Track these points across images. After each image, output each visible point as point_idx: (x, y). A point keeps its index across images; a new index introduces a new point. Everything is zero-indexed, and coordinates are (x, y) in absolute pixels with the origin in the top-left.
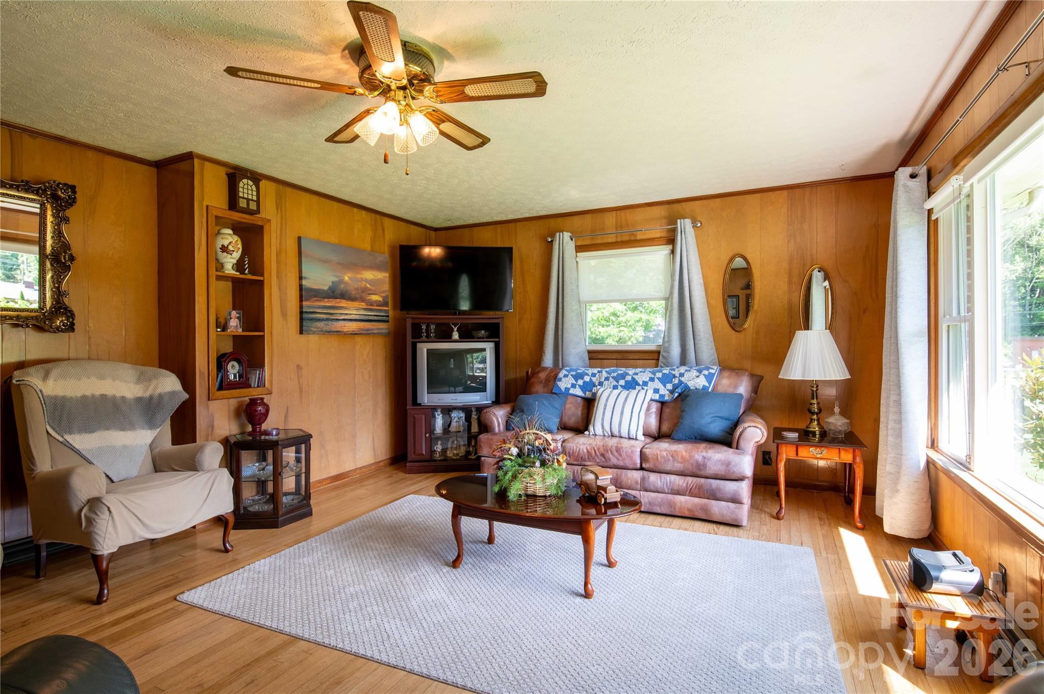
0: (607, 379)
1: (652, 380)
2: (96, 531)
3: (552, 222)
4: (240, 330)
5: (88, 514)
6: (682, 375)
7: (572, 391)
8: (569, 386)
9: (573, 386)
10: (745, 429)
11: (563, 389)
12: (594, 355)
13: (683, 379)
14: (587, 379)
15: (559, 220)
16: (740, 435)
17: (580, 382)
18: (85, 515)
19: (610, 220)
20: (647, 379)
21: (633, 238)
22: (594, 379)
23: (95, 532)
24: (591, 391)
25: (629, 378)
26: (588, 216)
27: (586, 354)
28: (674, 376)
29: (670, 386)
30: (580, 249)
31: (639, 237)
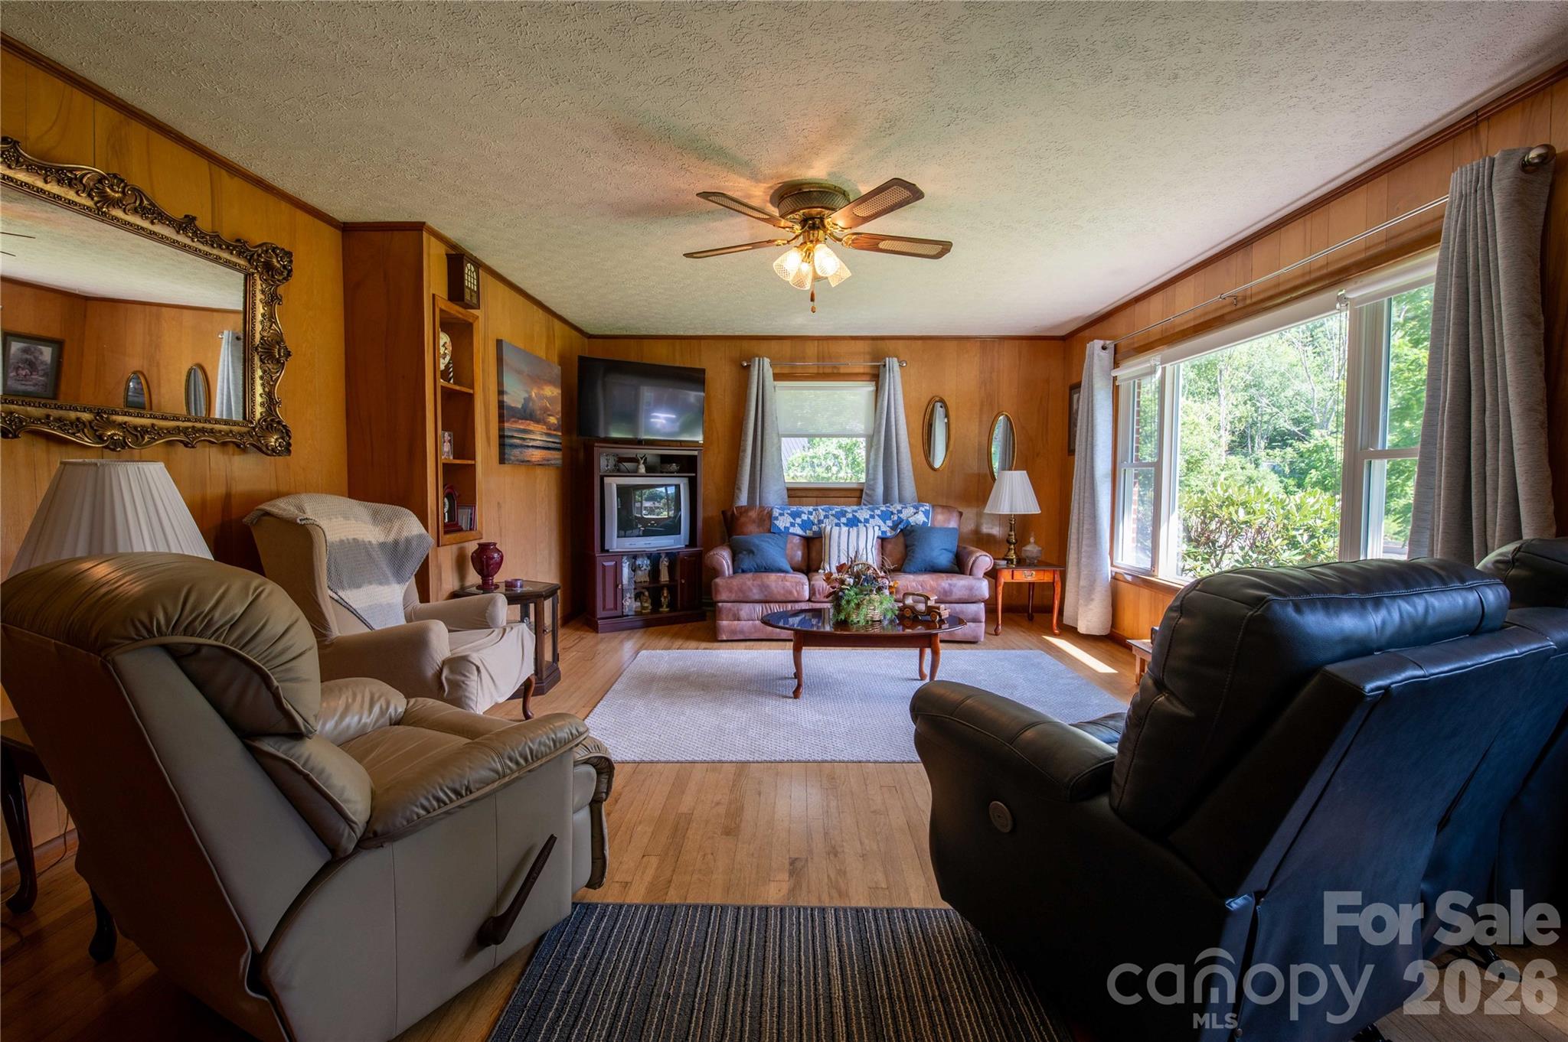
0: (826, 517)
1: (872, 517)
2: (467, 694)
3: (745, 344)
4: (451, 458)
5: (451, 677)
6: (900, 512)
7: (791, 530)
8: (788, 525)
9: (792, 525)
10: (977, 558)
11: (782, 528)
12: (793, 493)
13: (901, 516)
14: (805, 517)
15: (754, 343)
16: (973, 563)
17: (798, 521)
18: (446, 678)
19: (811, 349)
20: (868, 517)
21: (835, 371)
22: (812, 517)
23: (467, 697)
24: (811, 529)
25: (850, 516)
26: (788, 343)
27: (786, 491)
28: (892, 513)
29: (889, 523)
30: (777, 377)
31: (842, 371)
